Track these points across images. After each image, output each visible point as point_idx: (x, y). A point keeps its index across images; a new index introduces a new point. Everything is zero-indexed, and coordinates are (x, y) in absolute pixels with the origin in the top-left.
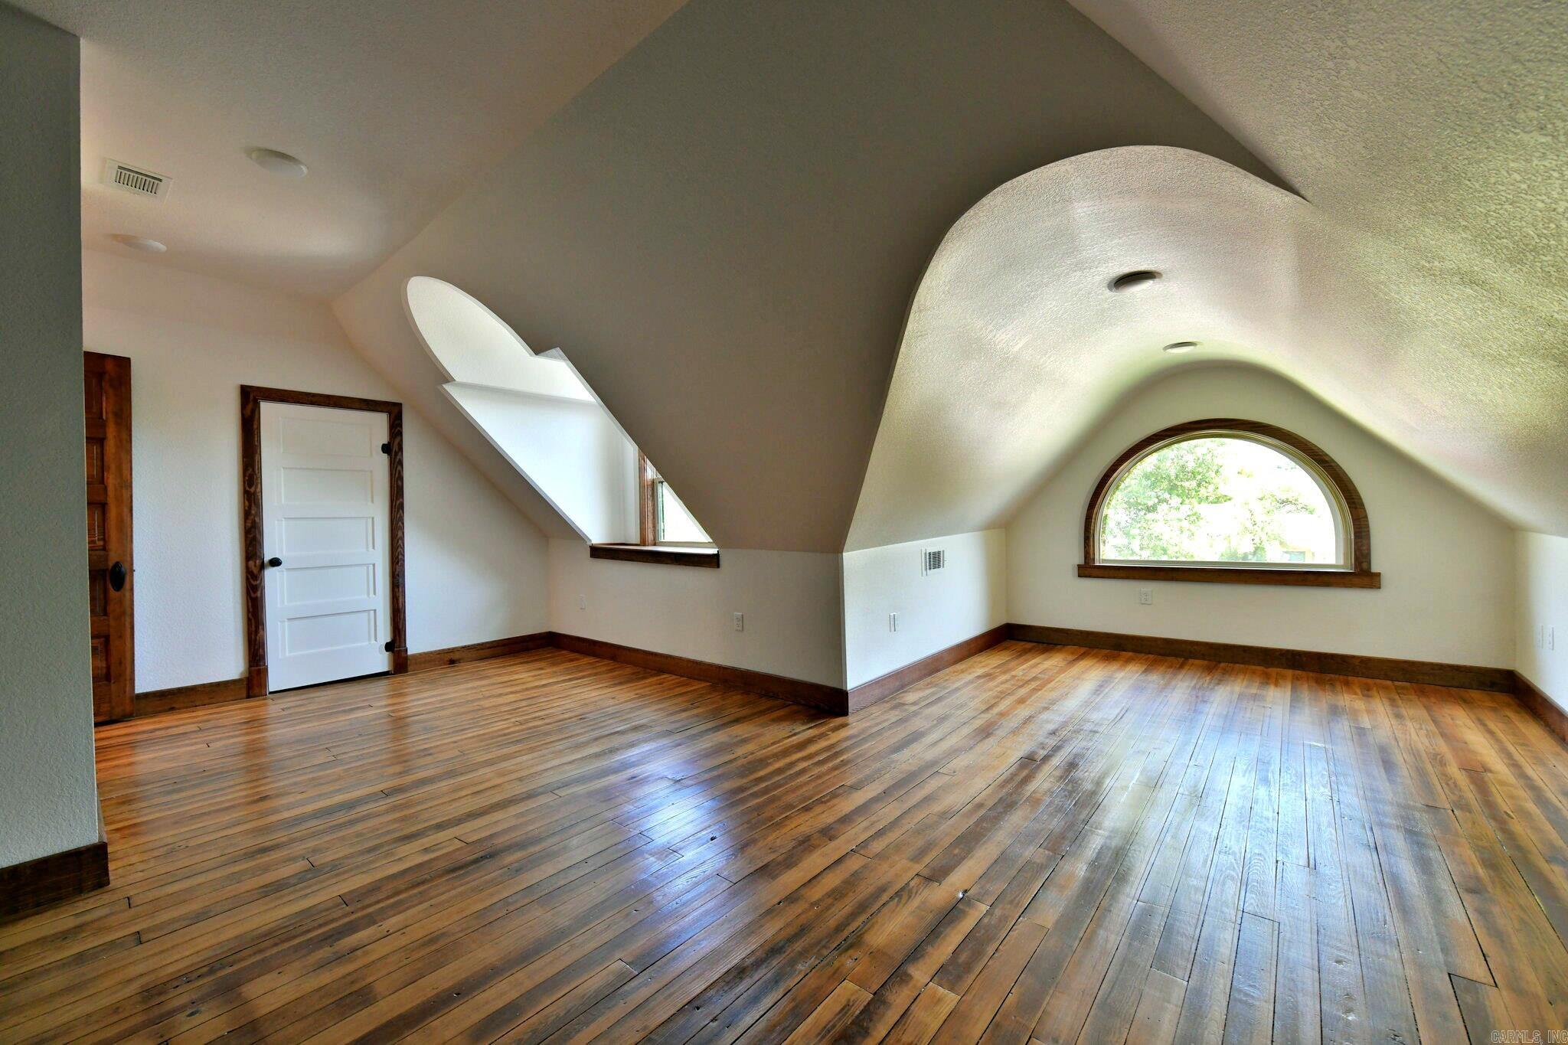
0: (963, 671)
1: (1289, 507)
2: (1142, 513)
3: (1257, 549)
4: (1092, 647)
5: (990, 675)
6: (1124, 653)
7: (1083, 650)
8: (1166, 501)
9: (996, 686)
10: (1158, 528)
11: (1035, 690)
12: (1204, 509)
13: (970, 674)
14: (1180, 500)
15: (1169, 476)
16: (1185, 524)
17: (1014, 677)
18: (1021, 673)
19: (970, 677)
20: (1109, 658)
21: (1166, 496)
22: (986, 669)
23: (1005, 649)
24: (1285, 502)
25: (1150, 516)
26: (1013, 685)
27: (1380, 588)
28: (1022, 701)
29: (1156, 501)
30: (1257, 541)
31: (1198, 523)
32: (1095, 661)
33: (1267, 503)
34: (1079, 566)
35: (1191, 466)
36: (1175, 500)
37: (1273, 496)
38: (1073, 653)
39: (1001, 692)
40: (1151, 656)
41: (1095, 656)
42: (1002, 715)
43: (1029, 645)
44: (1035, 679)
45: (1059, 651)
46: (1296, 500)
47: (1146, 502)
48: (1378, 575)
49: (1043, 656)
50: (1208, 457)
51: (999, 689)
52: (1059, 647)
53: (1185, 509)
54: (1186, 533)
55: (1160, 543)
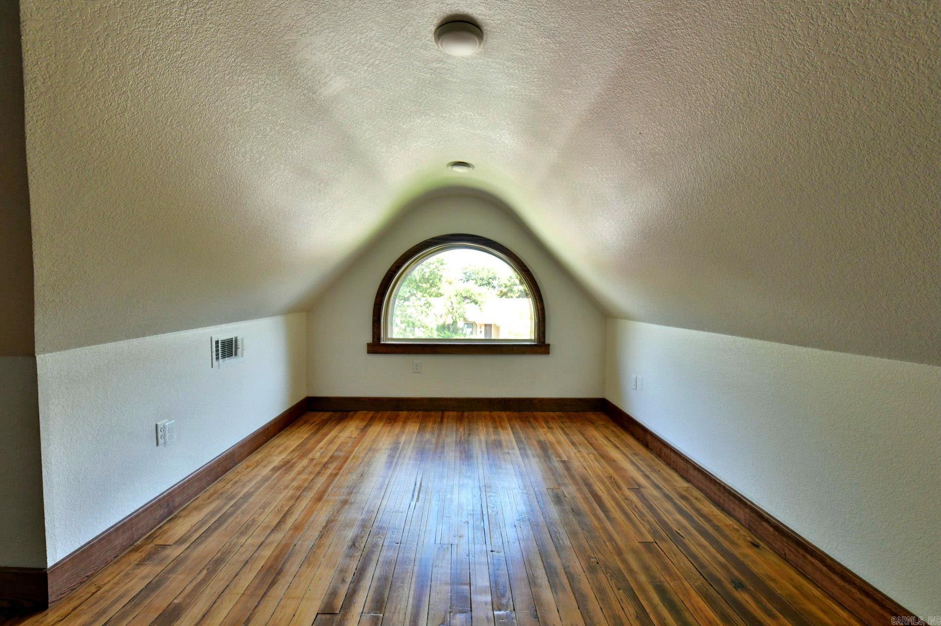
0: (258, 464)
1: (467, 301)
2: (402, 301)
3: (454, 322)
4: (377, 410)
5: (288, 462)
6: (401, 412)
7: (371, 414)
8: (414, 294)
9: (293, 480)
10: (410, 311)
11: (334, 475)
12: (432, 300)
13: (265, 466)
14: (422, 294)
15: (416, 280)
16: (424, 309)
17: (312, 459)
18: (318, 454)
19: (266, 471)
20: (392, 421)
21: (415, 292)
22: (283, 456)
23: (305, 422)
24: (466, 298)
25: (406, 303)
26: (311, 473)
27: (549, 353)
28: (319, 498)
29: (409, 294)
30: (454, 318)
31: (429, 308)
32: (381, 424)
33: (458, 297)
34: (369, 345)
35: (427, 275)
36: (419, 294)
37: (461, 294)
38: (363, 420)
39: (298, 488)
40: (420, 413)
41: (381, 419)
42: (297, 528)
43: (327, 415)
44: (333, 458)
45: (352, 418)
46: (471, 297)
47: (404, 295)
48: (549, 345)
49: (338, 428)
50: (436, 270)
51: (295, 484)
52: (351, 413)
53: (423, 300)
54: (425, 314)
55: (411, 319)
